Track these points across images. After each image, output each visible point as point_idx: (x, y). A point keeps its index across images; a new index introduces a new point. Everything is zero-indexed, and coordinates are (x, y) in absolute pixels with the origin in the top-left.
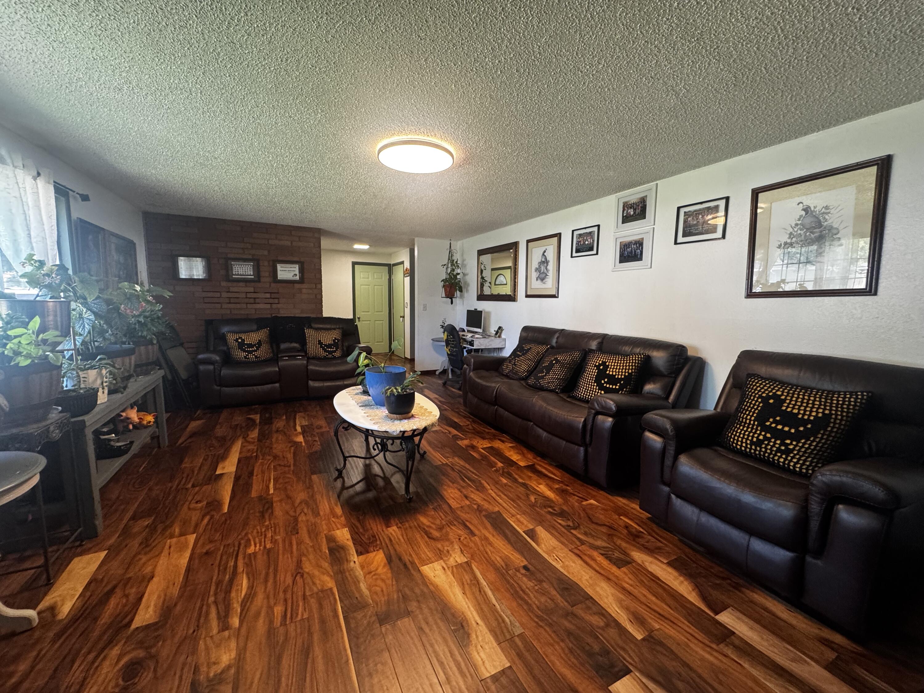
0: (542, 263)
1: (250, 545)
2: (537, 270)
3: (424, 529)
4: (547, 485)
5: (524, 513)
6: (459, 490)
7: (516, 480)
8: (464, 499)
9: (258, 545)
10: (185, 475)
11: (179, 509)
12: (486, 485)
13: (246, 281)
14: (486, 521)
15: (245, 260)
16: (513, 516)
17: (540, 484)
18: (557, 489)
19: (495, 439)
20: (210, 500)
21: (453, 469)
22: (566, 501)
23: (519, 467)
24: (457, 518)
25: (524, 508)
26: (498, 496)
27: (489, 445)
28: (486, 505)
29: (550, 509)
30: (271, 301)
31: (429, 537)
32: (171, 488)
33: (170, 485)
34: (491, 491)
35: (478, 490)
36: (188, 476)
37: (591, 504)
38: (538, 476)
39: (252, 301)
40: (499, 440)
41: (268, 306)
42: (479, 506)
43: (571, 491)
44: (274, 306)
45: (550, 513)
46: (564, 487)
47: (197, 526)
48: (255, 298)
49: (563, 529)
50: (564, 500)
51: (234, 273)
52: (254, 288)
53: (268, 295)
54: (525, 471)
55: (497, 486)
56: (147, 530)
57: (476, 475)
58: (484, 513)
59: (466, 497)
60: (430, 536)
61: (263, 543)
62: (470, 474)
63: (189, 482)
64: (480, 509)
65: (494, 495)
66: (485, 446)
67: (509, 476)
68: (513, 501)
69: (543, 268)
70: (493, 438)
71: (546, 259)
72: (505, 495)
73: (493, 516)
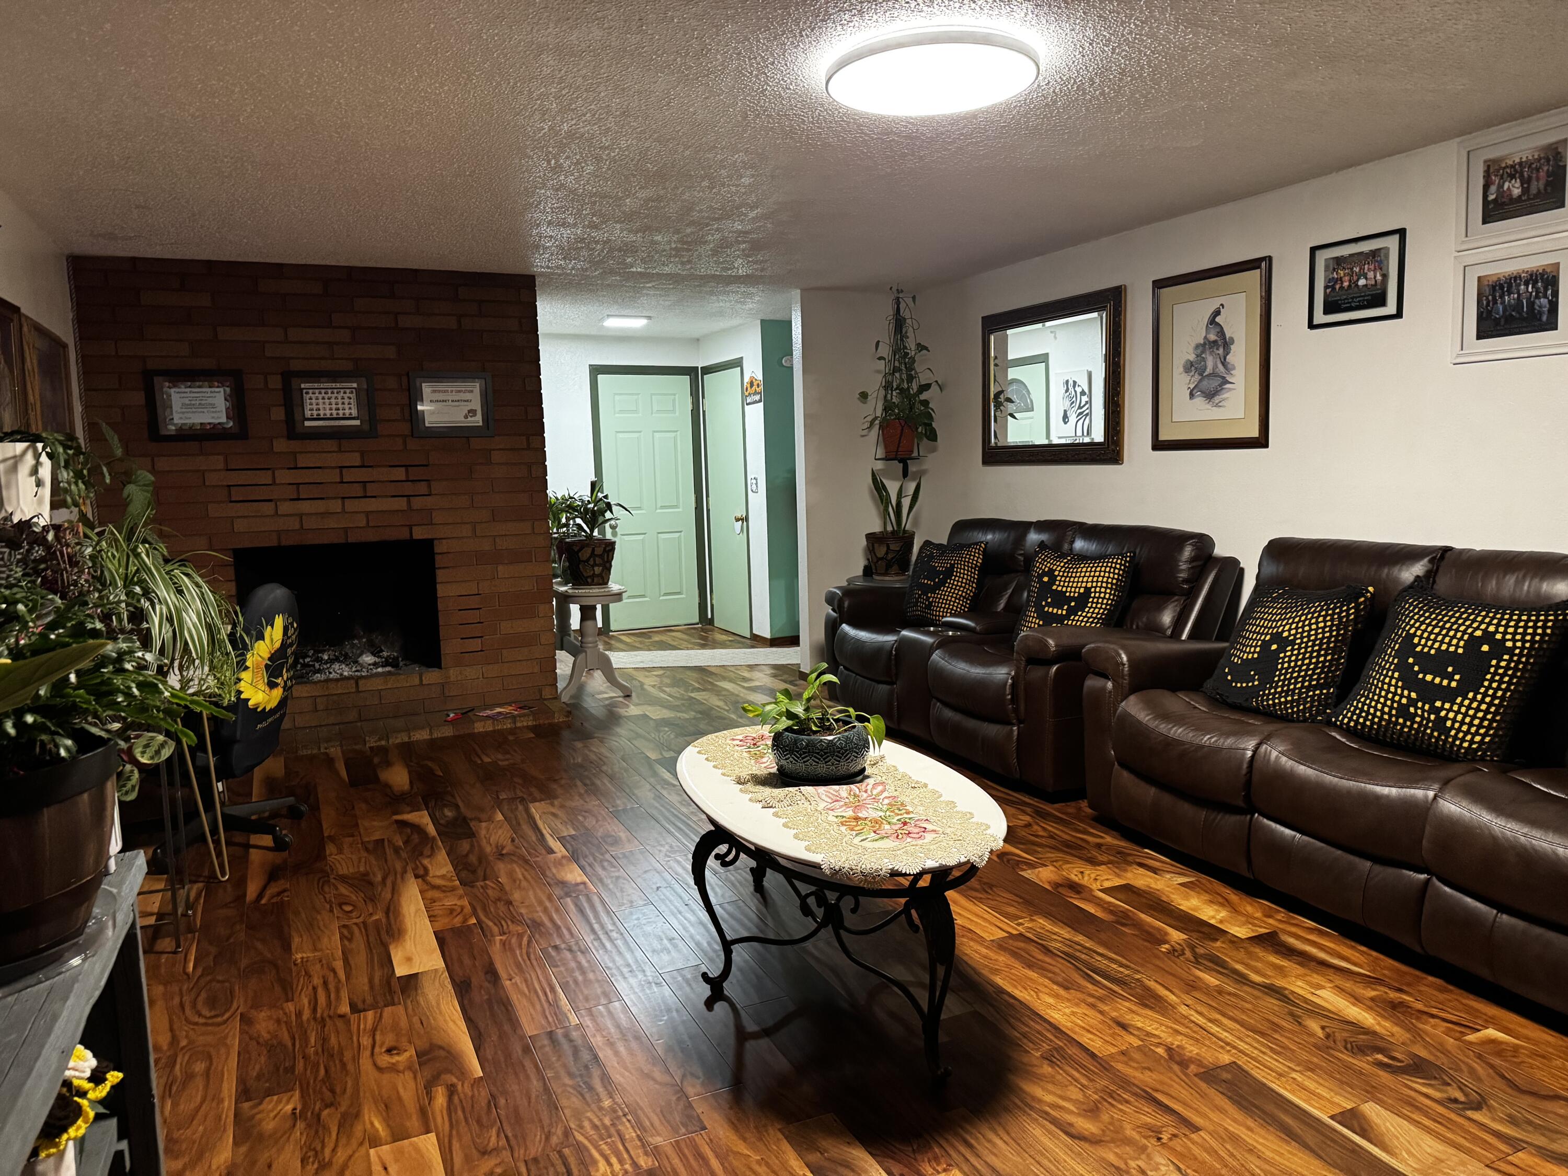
0: (1207, 346)
1: (595, 1162)
2: (1189, 367)
3: (1047, 1113)
4: (1340, 990)
5: (1310, 1068)
6: (1093, 1006)
7: (1241, 979)
8: (1119, 1030)
9: (614, 1160)
10: (317, 981)
11: (350, 1067)
12: (1163, 992)
13: (338, 435)
14: (1211, 1092)
15: (335, 376)
16: (1281, 1075)
17: (1322, 987)
18: (1372, 999)
19: (1130, 863)
20: (422, 1044)
21: (1047, 950)
22: (1417, 1035)
23: (1235, 942)
24: (1125, 1083)
25: (1305, 1056)
26: (1210, 1021)
27: (1118, 882)
28: (1192, 1050)
29: (1380, 1057)
30: (409, 488)
31: (1072, 1136)
32: (299, 1014)
33: (290, 1007)
34: (1183, 1009)
35: (1146, 1006)
36: (325, 983)
37: (1493, 1041)
38: (1301, 964)
39: (357, 490)
40: (1141, 865)
41: (401, 504)
42: (1169, 1049)
43: (1419, 1006)
44: (417, 503)
45: (1380, 1065)
46: (1393, 995)
47: (423, 1113)
48: (364, 483)
49: (1441, 1109)
50: (1408, 1030)
51: (308, 414)
52: (362, 454)
53: (400, 474)
54: (1258, 951)
55: (1197, 994)
56: (300, 1125)
57: (1121, 965)
58: (1193, 1068)
59: (1124, 1027)
60: (1073, 1131)
61: (626, 1156)
62: (1102, 963)
63: (338, 998)
64: (1175, 1057)
65: (1201, 1020)
66: (1107, 884)
67: (1217, 964)
68: (1262, 1034)
69: (1210, 362)
70: (1121, 860)
71: (1221, 333)
72: (1231, 1018)
73: (1226, 1076)
